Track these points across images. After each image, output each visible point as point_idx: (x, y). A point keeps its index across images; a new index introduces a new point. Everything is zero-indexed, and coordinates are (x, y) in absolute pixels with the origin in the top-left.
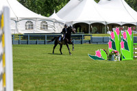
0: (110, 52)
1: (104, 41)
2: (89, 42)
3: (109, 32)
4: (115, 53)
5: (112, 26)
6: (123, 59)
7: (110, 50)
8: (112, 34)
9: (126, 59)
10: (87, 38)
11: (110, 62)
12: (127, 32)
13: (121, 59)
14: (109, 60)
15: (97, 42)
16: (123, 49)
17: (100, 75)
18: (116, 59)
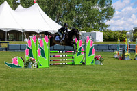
0: (27, 59)
1: (21, 49)
2: (6, 49)
3: (27, 40)
4: (32, 60)
5: (30, 33)
6: (39, 67)
7: (27, 57)
8: (29, 42)
9: (43, 66)
10: (4, 45)
11: (27, 69)
12: (43, 39)
13: (37, 67)
14: (26, 67)
15: (14, 49)
16: (39, 57)
17: (16, 83)
18: (33, 67)
